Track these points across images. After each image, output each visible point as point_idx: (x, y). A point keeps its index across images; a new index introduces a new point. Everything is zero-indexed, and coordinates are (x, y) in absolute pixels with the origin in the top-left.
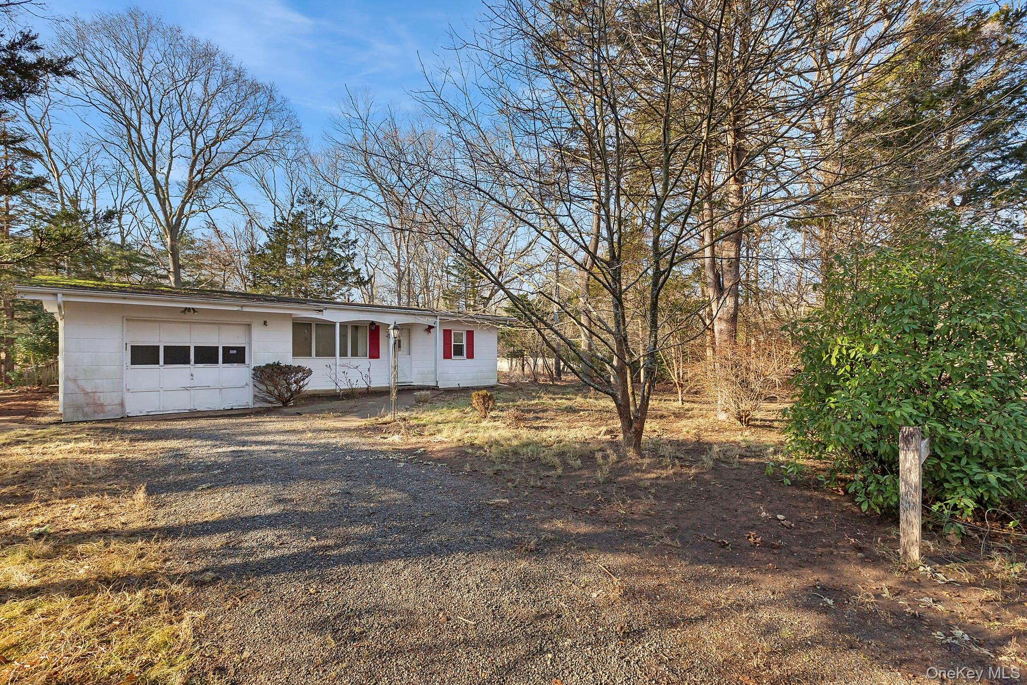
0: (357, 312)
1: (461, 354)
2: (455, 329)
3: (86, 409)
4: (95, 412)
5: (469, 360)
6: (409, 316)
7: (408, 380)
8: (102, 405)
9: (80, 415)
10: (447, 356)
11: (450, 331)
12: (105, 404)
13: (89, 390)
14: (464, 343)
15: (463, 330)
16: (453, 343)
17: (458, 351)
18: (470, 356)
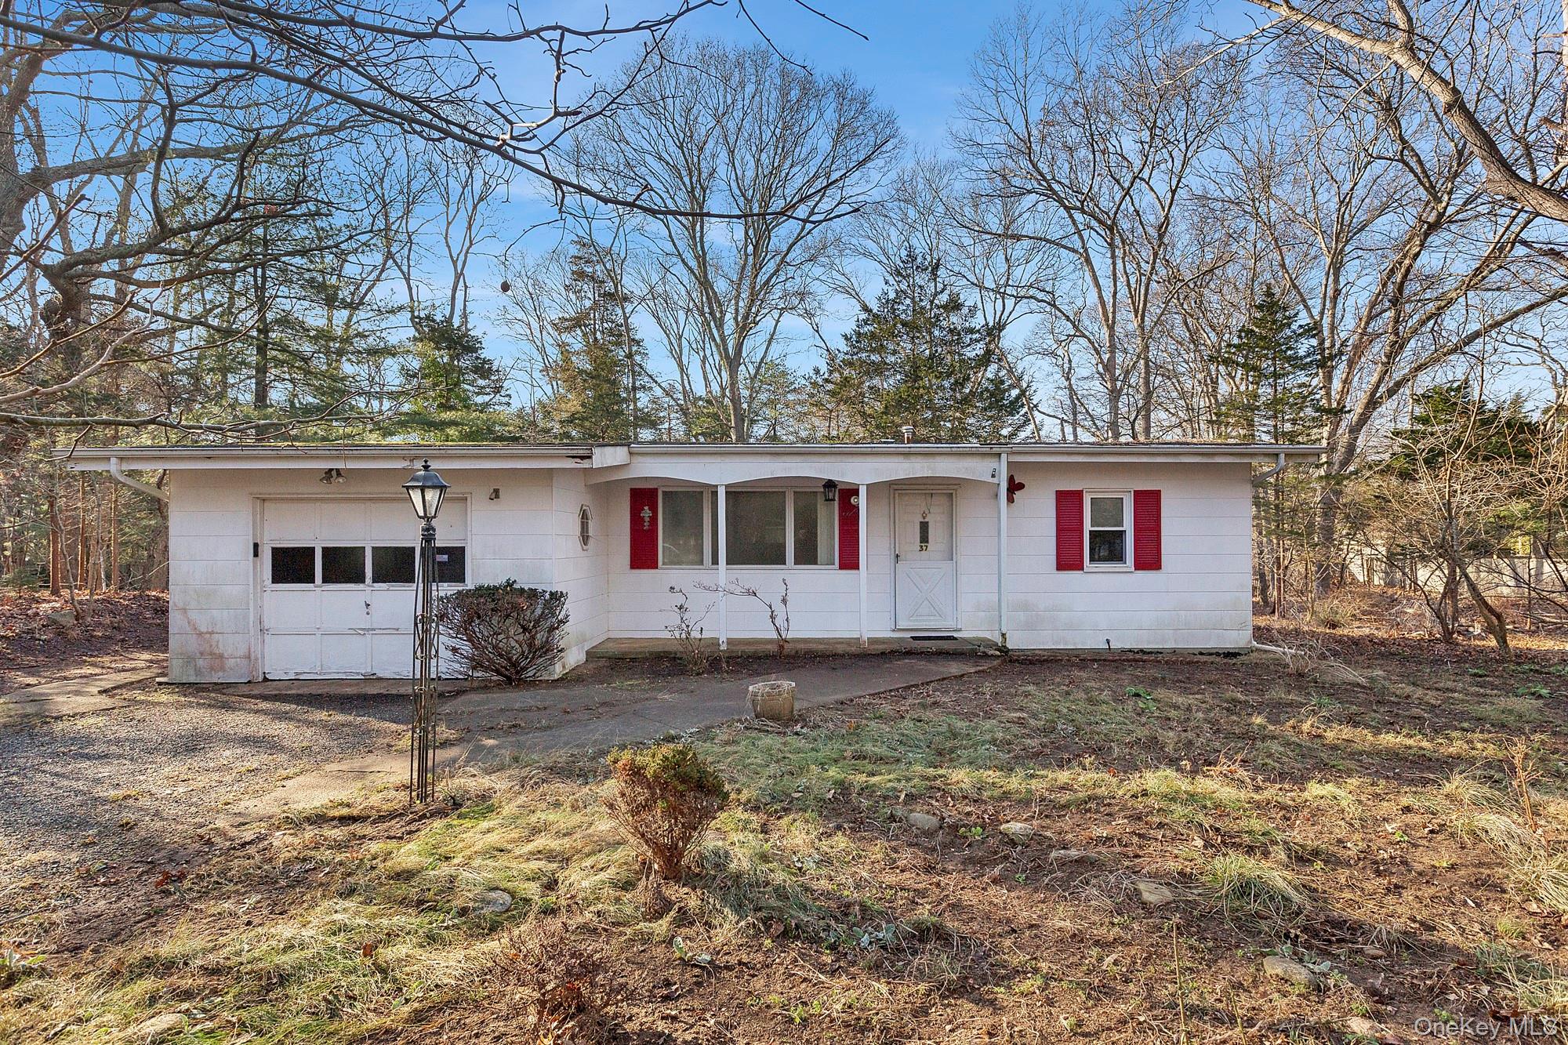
0: (768, 459)
1: (1117, 556)
2: (1093, 489)
3: (200, 663)
4: (212, 669)
5: (1142, 575)
6: (913, 459)
7: (949, 623)
8: (221, 656)
9: (192, 672)
10: (1068, 560)
11: (1079, 495)
12: (226, 655)
13: (204, 630)
14: (1128, 525)
15: (1123, 490)
16: (1088, 527)
17: (1108, 547)
18: (1149, 559)
